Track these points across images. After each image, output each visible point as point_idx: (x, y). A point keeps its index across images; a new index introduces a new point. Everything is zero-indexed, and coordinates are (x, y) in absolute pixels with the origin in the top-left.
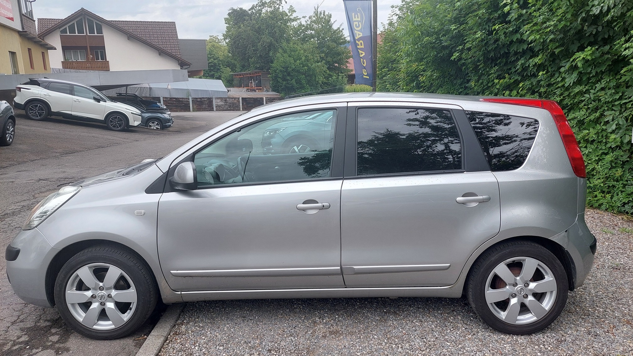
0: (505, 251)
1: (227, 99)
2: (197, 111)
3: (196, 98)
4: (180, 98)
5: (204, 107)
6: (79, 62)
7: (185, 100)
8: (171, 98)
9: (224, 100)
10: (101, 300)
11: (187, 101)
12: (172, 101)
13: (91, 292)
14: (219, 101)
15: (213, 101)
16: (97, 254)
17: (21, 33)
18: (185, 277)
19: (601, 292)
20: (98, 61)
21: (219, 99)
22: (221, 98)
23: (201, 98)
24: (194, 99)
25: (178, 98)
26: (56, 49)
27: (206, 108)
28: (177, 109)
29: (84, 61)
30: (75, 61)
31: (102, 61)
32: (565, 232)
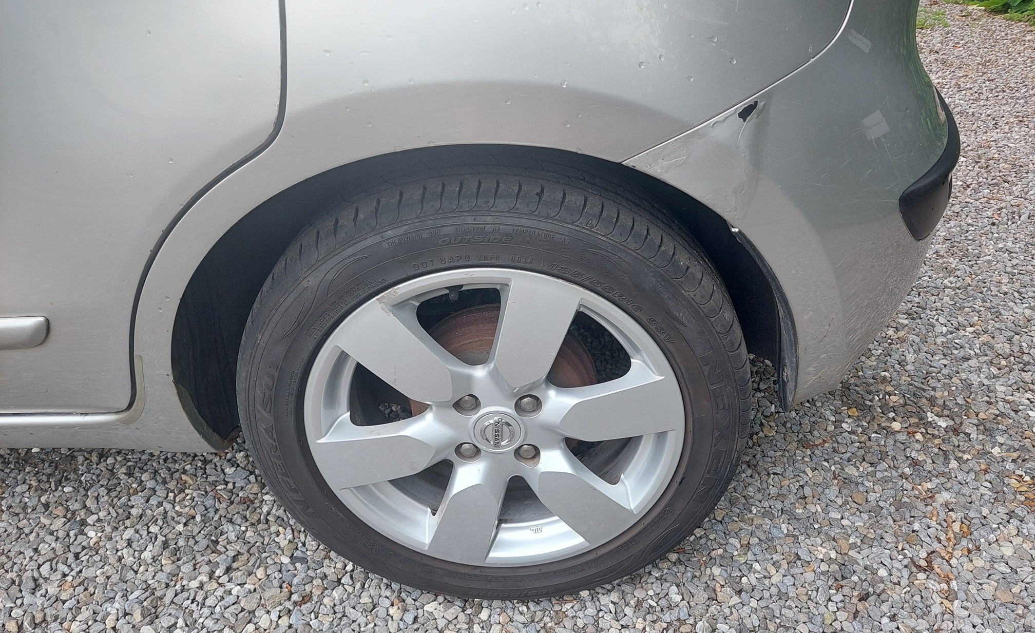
0: (378, 239)
19: (972, 329)
32: (741, 115)
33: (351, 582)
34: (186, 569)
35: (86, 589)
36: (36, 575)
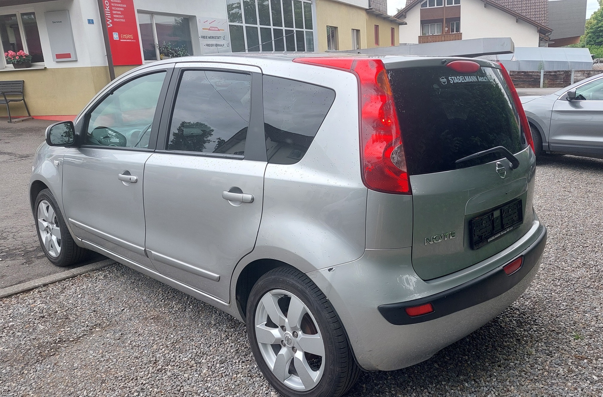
1: (591, 72)
2: (548, 87)
3: (550, 72)
4: (530, 72)
5: (558, 81)
6: (435, 35)
7: (536, 74)
8: (519, 72)
9: (586, 74)
11: (538, 75)
12: (520, 75)
14: (579, 75)
15: (571, 75)
17: (368, 11)
20: (453, 33)
21: (580, 72)
22: (583, 71)
23: (555, 72)
24: (547, 73)
25: (527, 72)
26: (407, 24)
27: (562, 84)
28: (524, 85)
29: (439, 34)
30: (432, 35)
31: (456, 33)
32: (328, 270)
33: (263, 379)
34: (236, 357)
35: (216, 352)
36: (211, 344)
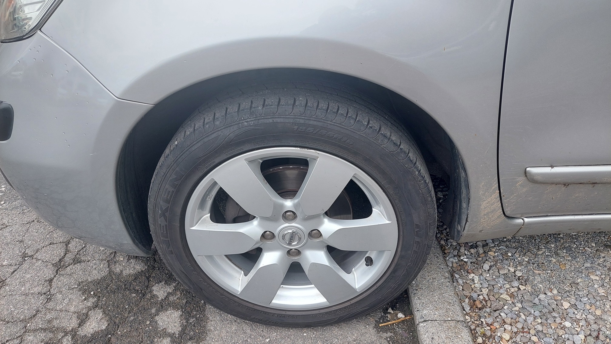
10: (290, 244)
13: (260, 225)
16: (275, 120)
18: (566, 185)
